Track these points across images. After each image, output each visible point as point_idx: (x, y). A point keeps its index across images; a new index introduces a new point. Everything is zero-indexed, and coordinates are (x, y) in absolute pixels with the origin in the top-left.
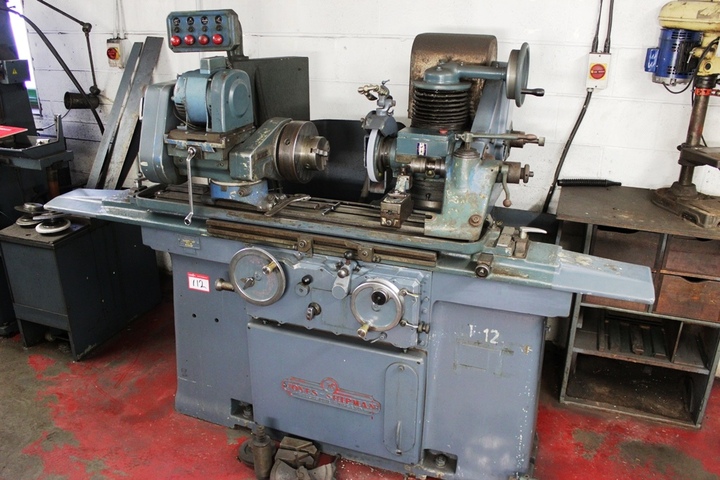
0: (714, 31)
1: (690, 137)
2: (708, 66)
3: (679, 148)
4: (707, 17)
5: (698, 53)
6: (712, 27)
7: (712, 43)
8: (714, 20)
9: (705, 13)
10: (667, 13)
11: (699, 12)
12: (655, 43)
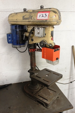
0: (31, 25)
1: (32, 67)
2: (32, 40)
3: (29, 71)
4: (27, 19)
5: (27, 34)
6: (30, 23)
7: (32, 30)
8: (30, 20)
9: (26, 17)
10: (11, 18)
11: (23, 17)
12: (9, 31)
